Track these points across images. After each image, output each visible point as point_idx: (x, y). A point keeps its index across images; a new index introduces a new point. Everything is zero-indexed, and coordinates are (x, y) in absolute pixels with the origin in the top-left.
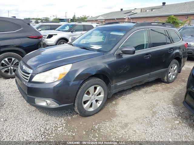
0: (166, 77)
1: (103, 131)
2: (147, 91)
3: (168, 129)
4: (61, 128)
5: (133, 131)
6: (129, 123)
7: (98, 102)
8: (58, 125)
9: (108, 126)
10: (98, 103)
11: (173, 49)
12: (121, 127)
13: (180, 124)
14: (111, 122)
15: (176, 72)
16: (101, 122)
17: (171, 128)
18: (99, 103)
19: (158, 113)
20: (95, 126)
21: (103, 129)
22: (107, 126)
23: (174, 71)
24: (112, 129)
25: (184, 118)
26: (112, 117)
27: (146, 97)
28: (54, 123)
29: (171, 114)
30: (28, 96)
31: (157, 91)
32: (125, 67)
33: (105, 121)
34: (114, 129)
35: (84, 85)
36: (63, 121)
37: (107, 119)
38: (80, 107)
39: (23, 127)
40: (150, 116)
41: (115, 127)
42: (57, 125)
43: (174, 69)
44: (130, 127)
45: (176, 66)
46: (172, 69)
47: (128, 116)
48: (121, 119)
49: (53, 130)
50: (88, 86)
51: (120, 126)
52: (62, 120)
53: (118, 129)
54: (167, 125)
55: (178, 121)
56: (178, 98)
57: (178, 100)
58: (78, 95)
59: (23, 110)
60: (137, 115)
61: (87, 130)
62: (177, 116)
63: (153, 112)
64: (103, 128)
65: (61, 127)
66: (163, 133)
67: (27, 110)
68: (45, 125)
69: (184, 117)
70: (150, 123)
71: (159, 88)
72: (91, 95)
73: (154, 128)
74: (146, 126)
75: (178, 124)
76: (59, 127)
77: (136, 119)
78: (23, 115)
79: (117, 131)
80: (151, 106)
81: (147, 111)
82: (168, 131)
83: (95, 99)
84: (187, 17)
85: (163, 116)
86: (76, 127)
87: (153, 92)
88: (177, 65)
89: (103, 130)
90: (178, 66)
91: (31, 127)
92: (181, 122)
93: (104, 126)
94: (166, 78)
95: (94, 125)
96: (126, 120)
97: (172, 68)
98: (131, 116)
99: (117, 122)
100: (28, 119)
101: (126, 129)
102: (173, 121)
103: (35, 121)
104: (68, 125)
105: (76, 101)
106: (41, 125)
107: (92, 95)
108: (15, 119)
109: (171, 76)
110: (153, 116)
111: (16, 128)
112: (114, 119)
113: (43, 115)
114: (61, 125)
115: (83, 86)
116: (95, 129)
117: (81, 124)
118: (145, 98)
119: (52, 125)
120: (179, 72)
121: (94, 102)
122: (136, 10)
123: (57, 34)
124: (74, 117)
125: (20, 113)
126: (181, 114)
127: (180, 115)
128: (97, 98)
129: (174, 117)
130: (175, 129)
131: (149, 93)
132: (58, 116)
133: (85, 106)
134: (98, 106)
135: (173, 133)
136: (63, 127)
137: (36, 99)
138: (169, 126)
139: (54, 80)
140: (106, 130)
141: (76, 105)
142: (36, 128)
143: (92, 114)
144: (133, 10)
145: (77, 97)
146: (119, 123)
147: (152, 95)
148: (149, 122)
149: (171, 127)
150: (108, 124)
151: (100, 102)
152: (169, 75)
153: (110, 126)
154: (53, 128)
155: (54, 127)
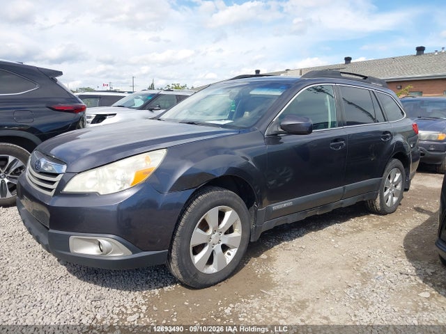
0: (378, 197)
1: (246, 320)
2: (338, 230)
3: (408, 312)
4: (136, 316)
5: (320, 318)
6: (308, 300)
7: (228, 251)
8: (127, 309)
9: (258, 308)
10: (226, 254)
11: (389, 133)
12: (289, 308)
13: (433, 299)
14: (263, 298)
15: (399, 187)
16: (238, 300)
17: (414, 309)
18: (229, 254)
19: (376, 277)
20: (223, 310)
21: (246, 315)
22: (255, 309)
23: (395, 186)
24: (268, 315)
25: (440, 286)
26: (263, 288)
27: (339, 243)
28: (117, 305)
29: (407, 276)
30: (51, 231)
31: (362, 230)
32: (282, 173)
33: (248, 298)
34: (273, 316)
35: (194, 203)
36: (140, 299)
37: (252, 292)
38: (184, 260)
39: (35, 316)
40: (357, 284)
41: (274, 310)
42: (123, 310)
43: (396, 180)
44: (313, 309)
45: (398, 175)
46: (391, 181)
47: (303, 285)
48: (288, 292)
49: (115, 321)
50: (205, 205)
51: (287, 307)
52: (136, 298)
53: (284, 314)
54: (402, 303)
55: (426, 293)
56: (414, 245)
57: (416, 247)
58: (180, 228)
59: (33, 276)
60: (325, 282)
61: (204, 319)
62: (421, 282)
63: (363, 274)
64: (244, 312)
65: (135, 313)
66: (396, 320)
67: (42, 276)
68: (93, 309)
69: (439, 284)
70: (361, 298)
71: (365, 224)
72: (210, 232)
73: (371, 309)
74: (352, 306)
75: (428, 298)
76: (131, 315)
77: (326, 291)
78: (32, 286)
79: (282, 318)
80: (354, 260)
81: (348, 272)
82: (409, 315)
83: (221, 243)
84: (399, 87)
85: (388, 281)
86: (175, 313)
87: (352, 233)
88: (401, 171)
89: (245, 317)
90: (402, 174)
91: (54, 316)
92: (434, 294)
93: (246, 308)
94: (378, 200)
95: (221, 306)
96: (300, 294)
97: (389, 178)
98: (311, 285)
99: (279, 299)
100: (47, 296)
101: (303, 315)
102: (415, 292)
103: (65, 302)
104: (155, 308)
105: (175, 243)
106: (81, 310)
107: (214, 231)
108: (12, 296)
109: (390, 197)
110: (364, 283)
111: (15, 318)
112: (269, 293)
113: (87, 286)
114: (135, 310)
115: (192, 206)
116: (225, 316)
117: (187, 307)
118: (337, 246)
119: (110, 308)
120: (406, 190)
121: (218, 249)
122: (288, 72)
123: (115, 114)
124: (166, 289)
125: (25, 283)
126: (429, 276)
127: (429, 279)
128: (225, 240)
129: (414, 283)
130: (425, 309)
131: (344, 235)
132: (125, 289)
133: (197, 259)
134: (228, 262)
135: (421, 319)
136: (140, 313)
137: (71, 239)
138: (409, 303)
139: (121, 188)
140: (252, 317)
141: (174, 254)
142: (68, 317)
143: (212, 281)
144: (282, 72)
145: (178, 234)
146: (284, 300)
147: (353, 239)
148: (357, 297)
149: (414, 306)
150: (256, 303)
151: (233, 252)
152: (386, 194)
153: (263, 308)
154: (115, 316)
155: (118, 314)
